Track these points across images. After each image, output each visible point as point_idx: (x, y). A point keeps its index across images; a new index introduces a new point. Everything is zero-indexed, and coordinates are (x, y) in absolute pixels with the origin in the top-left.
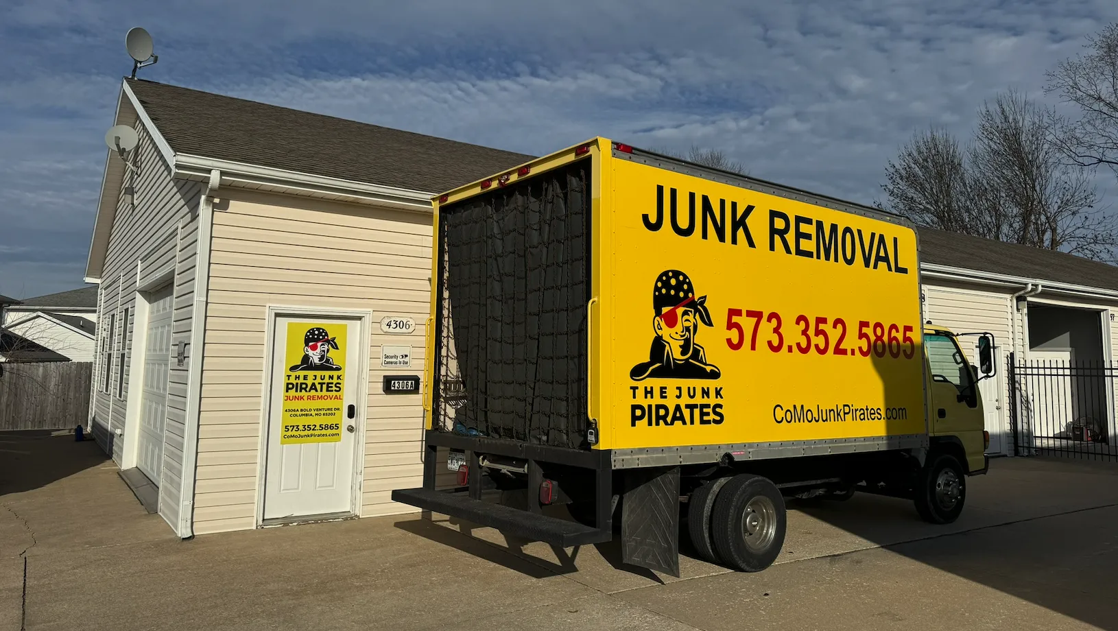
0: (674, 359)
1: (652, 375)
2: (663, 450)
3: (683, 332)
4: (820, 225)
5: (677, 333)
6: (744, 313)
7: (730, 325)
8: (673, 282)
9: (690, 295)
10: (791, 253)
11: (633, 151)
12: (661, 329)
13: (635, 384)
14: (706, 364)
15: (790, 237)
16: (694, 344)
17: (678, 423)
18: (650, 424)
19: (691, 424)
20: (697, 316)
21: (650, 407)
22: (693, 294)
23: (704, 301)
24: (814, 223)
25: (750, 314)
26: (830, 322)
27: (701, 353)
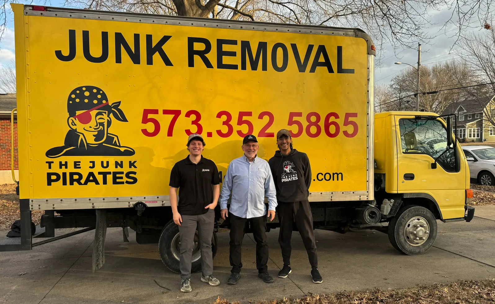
0: (87, 144)
1: (66, 154)
2: (76, 200)
3: (97, 126)
4: (246, 45)
5: (90, 127)
6: (161, 112)
7: (145, 120)
8: (87, 94)
9: (104, 102)
10: (212, 67)
11: (48, 9)
12: (76, 125)
13: (50, 160)
14: (120, 146)
15: (212, 56)
16: (107, 133)
17: (91, 184)
18: (65, 183)
19: (104, 184)
20: (111, 115)
21: (64, 174)
22: (107, 100)
23: (119, 105)
24: (239, 44)
25: (166, 112)
26: (256, 115)
27: (116, 139)
